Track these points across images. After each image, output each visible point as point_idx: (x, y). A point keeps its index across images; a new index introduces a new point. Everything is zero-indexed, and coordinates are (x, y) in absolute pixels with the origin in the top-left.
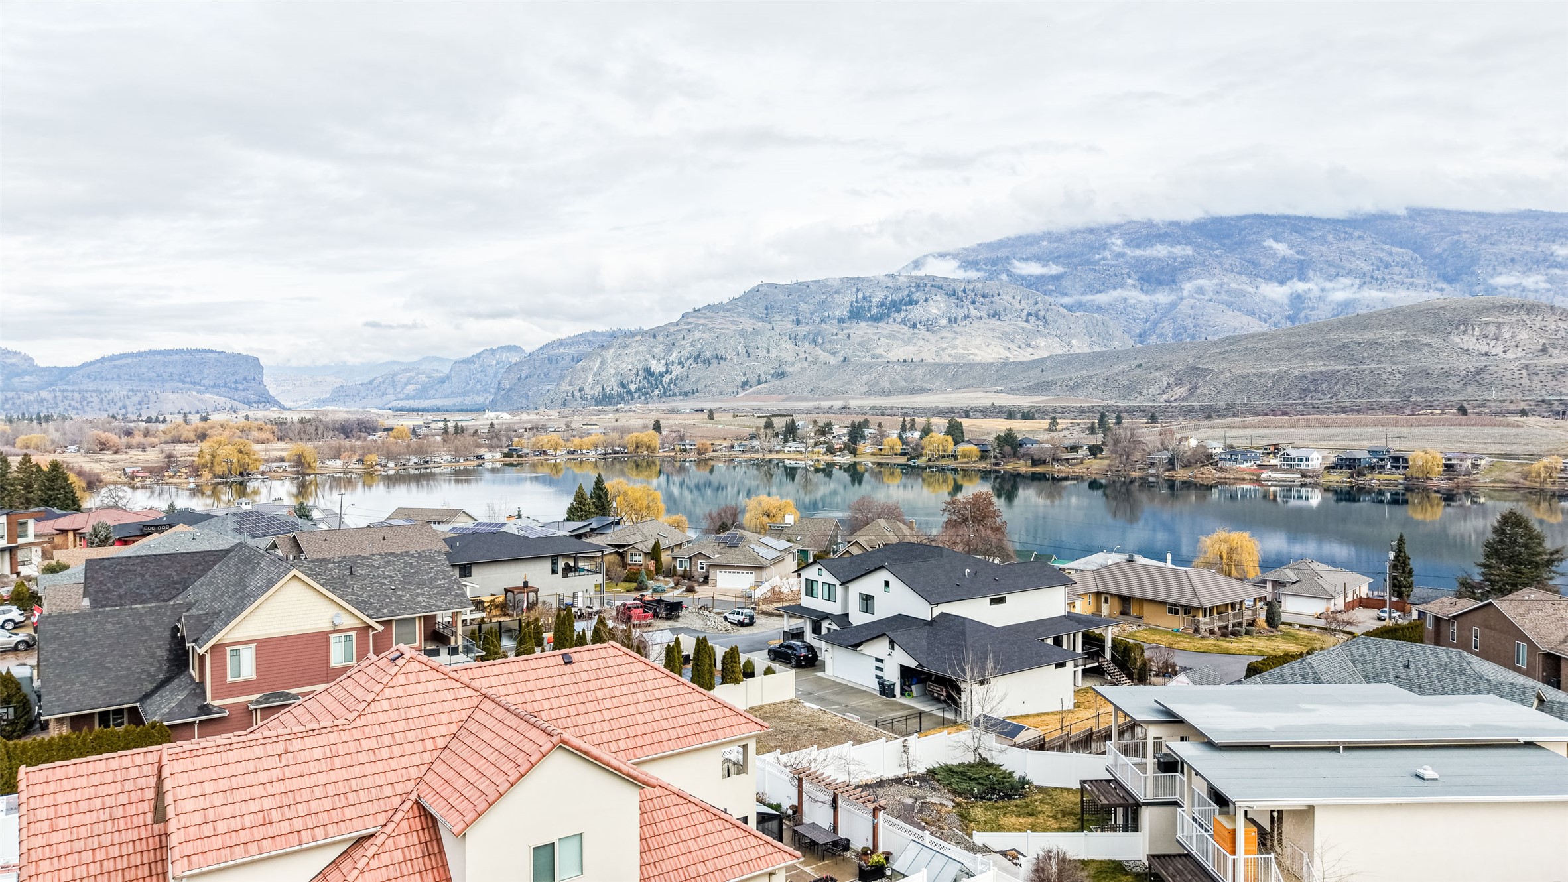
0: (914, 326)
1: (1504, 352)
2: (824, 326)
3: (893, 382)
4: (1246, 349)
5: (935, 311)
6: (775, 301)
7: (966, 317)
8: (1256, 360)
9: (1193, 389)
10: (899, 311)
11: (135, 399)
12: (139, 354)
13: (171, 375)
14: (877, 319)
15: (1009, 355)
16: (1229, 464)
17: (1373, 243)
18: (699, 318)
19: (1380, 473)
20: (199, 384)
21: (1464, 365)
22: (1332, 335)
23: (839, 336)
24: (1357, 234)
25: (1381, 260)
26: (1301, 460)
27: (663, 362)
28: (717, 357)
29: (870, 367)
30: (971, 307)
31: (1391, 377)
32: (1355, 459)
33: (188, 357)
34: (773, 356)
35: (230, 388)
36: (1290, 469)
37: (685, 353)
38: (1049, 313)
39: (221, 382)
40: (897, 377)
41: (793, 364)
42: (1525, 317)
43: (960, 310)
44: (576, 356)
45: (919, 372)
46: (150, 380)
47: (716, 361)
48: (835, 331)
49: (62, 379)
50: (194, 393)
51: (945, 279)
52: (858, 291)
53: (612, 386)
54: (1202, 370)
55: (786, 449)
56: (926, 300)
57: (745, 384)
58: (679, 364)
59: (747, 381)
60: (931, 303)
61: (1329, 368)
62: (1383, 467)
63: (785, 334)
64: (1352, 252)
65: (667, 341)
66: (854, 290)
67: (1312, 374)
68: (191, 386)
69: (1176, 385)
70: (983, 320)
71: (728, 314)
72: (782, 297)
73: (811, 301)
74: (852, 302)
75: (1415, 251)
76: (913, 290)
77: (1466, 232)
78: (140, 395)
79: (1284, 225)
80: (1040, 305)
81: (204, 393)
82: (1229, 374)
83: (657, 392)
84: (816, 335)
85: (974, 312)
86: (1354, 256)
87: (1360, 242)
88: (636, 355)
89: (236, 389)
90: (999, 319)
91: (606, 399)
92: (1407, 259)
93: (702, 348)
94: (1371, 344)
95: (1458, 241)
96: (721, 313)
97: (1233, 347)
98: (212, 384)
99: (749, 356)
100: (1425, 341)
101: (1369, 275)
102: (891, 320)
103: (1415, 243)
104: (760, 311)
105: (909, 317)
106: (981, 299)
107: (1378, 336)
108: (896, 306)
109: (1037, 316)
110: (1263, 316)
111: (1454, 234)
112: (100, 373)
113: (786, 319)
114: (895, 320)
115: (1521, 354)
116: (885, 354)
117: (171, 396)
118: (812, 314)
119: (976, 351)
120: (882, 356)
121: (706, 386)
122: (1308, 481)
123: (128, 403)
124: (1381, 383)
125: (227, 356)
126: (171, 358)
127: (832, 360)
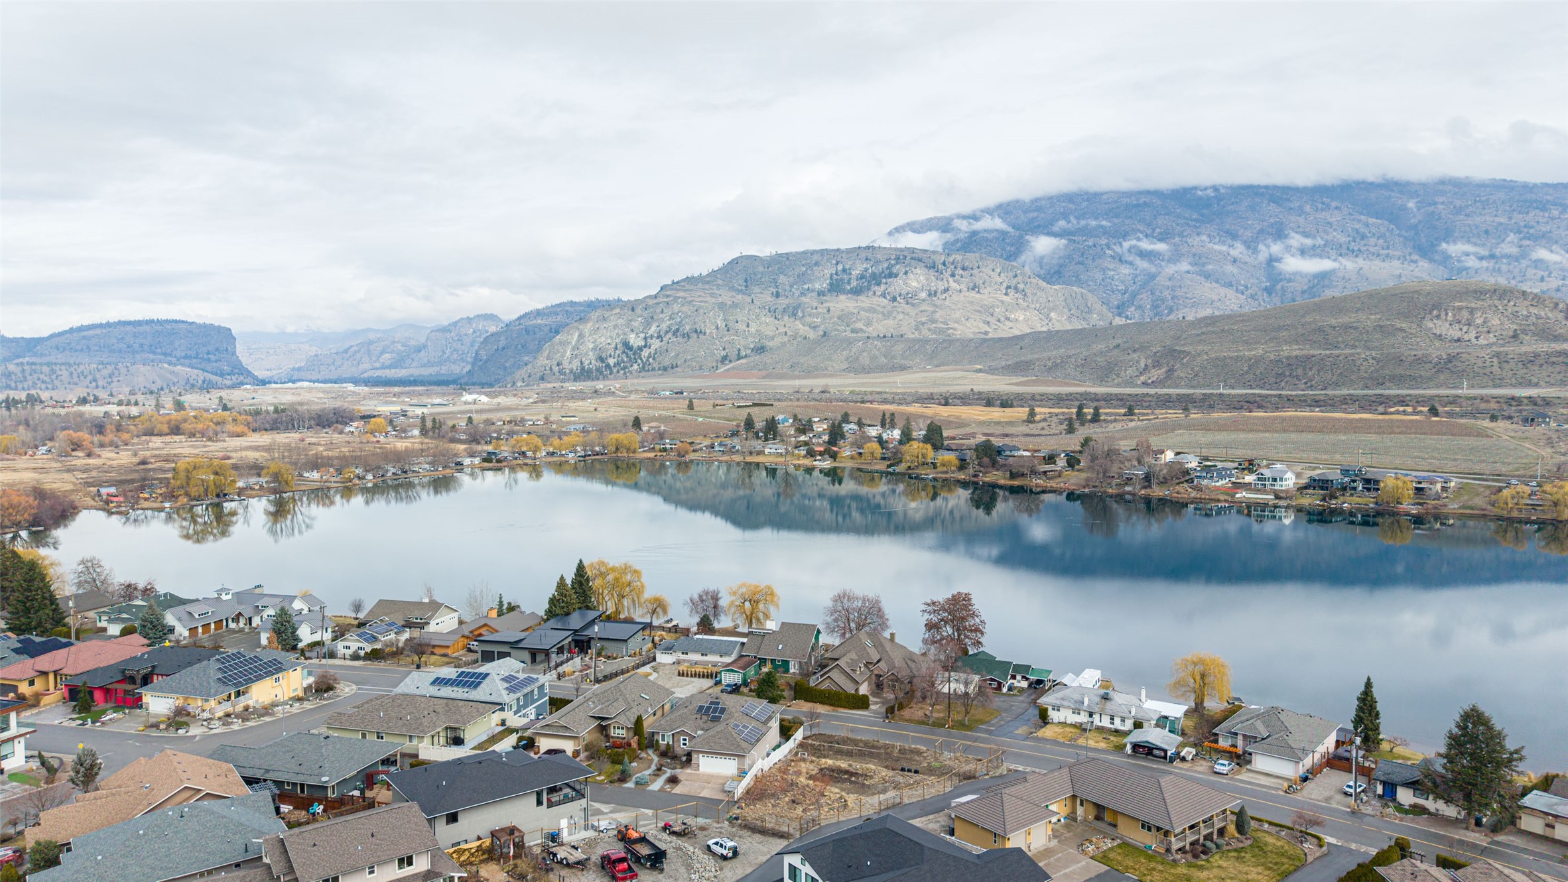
0: (894, 299)
1: (1477, 338)
2: (803, 299)
3: (873, 358)
4: (1223, 330)
5: (914, 284)
6: (755, 274)
7: (946, 290)
8: (1233, 343)
9: (1171, 371)
10: (879, 284)
11: (106, 372)
12: (109, 325)
13: (142, 345)
14: (857, 292)
15: (988, 329)
16: (1205, 482)
17: (1350, 214)
18: (677, 290)
19: (1352, 495)
20: (170, 355)
21: (1437, 351)
22: (1308, 319)
23: (819, 310)
24: (1334, 204)
25: (1357, 231)
26: (1275, 480)
27: (642, 335)
28: (696, 331)
29: (849, 342)
30: (951, 279)
31: (1364, 363)
32: (1327, 481)
33: (159, 328)
34: (753, 330)
35: (202, 359)
36: (1263, 491)
37: (664, 326)
38: (1028, 286)
39: (193, 353)
40: (877, 353)
41: (773, 338)
42: (1497, 302)
43: (940, 283)
44: (553, 327)
45: (899, 348)
46: (120, 351)
47: (695, 336)
48: (815, 304)
49: (29, 351)
50: (166, 365)
51: (925, 251)
52: (837, 264)
53: (590, 361)
54: (1180, 352)
55: (767, 451)
56: (906, 273)
57: (724, 359)
58: (658, 337)
59: (727, 356)
60: (911, 275)
61: (1305, 352)
62: (1355, 489)
63: (764, 307)
64: (1329, 223)
65: (645, 314)
66: (834, 262)
67: (1288, 358)
68: (162, 357)
69: (1154, 367)
70: (963, 293)
71: (707, 287)
72: (761, 269)
73: (790, 273)
74: (831, 275)
75: (1391, 221)
76: (893, 262)
77: (1442, 203)
78: (110, 368)
79: (1262, 195)
80: (1019, 278)
81: (175, 365)
82: (1205, 357)
83: (635, 367)
84: (796, 309)
85: (953, 285)
86: (1331, 227)
87: (1336, 212)
88: (614, 328)
89: (209, 360)
90: (978, 292)
91: (584, 374)
92: (1383, 230)
93: (681, 322)
94: (1346, 328)
95: (1433, 212)
96: (700, 285)
97: (1210, 328)
98: (183, 354)
99: (728, 330)
100: (1398, 326)
101: (1345, 247)
102: (871, 293)
103: (1392, 213)
104: (739, 283)
105: (889, 290)
106: (961, 272)
107: (1352, 320)
108: (876, 279)
109: (1016, 288)
110: (1241, 288)
111: (1430, 205)
112: (69, 344)
113: (766, 291)
114: (875, 293)
115: (1492, 339)
116: (864, 328)
117: (142, 369)
118: (791, 286)
119: (956, 325)
120: (862, 330)
121: (685, 361)
122: (1281, 503)
123: (98, 376)
124: (1355, 369)
125: (199, 326)
126: (141, 329)
127: (812, 335)
